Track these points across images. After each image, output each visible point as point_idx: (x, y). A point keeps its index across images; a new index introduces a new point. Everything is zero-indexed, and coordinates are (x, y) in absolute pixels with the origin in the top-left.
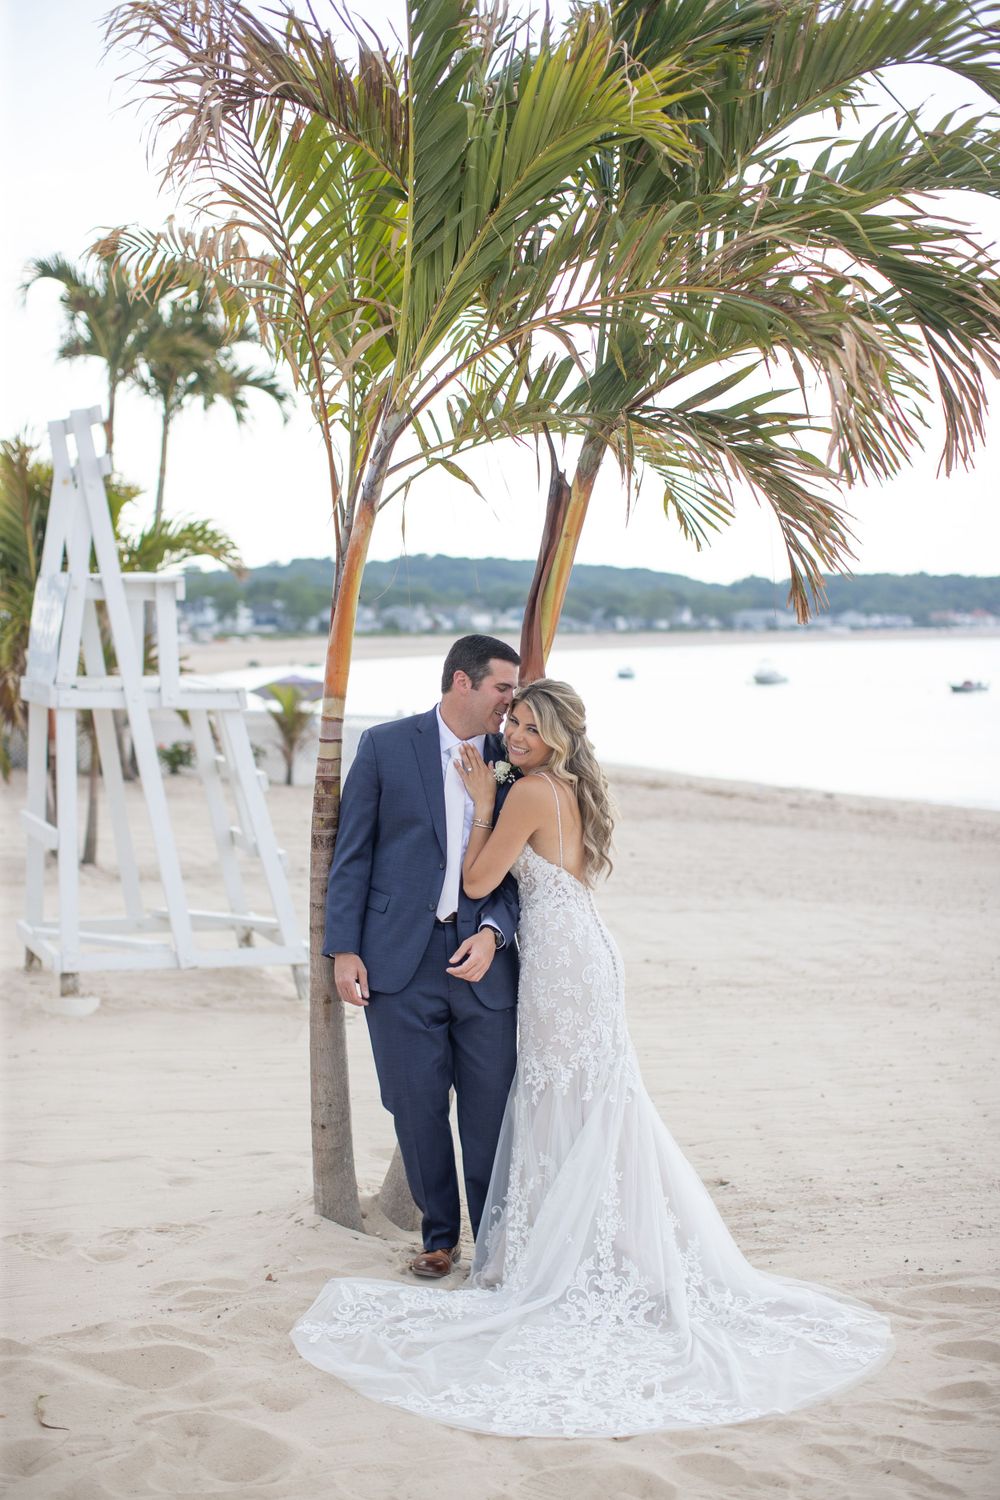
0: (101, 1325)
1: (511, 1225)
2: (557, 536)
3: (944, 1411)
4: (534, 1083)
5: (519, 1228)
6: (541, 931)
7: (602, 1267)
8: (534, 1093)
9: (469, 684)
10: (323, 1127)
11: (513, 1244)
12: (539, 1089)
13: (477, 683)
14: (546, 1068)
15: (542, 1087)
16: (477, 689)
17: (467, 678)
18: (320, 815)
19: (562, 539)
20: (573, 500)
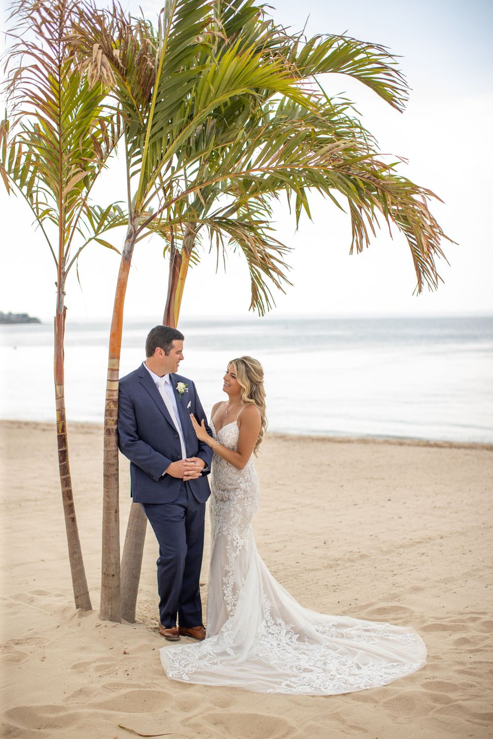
2: (176, 279)
6: (249, 476)
7: (269, 624)
9: (163, 353)
10: (113, 576)
13: (168, 353)
16: (168, 356)
17: (162, 351)
18: (112, 418)
19: (180, 281)
20: (184, 262)
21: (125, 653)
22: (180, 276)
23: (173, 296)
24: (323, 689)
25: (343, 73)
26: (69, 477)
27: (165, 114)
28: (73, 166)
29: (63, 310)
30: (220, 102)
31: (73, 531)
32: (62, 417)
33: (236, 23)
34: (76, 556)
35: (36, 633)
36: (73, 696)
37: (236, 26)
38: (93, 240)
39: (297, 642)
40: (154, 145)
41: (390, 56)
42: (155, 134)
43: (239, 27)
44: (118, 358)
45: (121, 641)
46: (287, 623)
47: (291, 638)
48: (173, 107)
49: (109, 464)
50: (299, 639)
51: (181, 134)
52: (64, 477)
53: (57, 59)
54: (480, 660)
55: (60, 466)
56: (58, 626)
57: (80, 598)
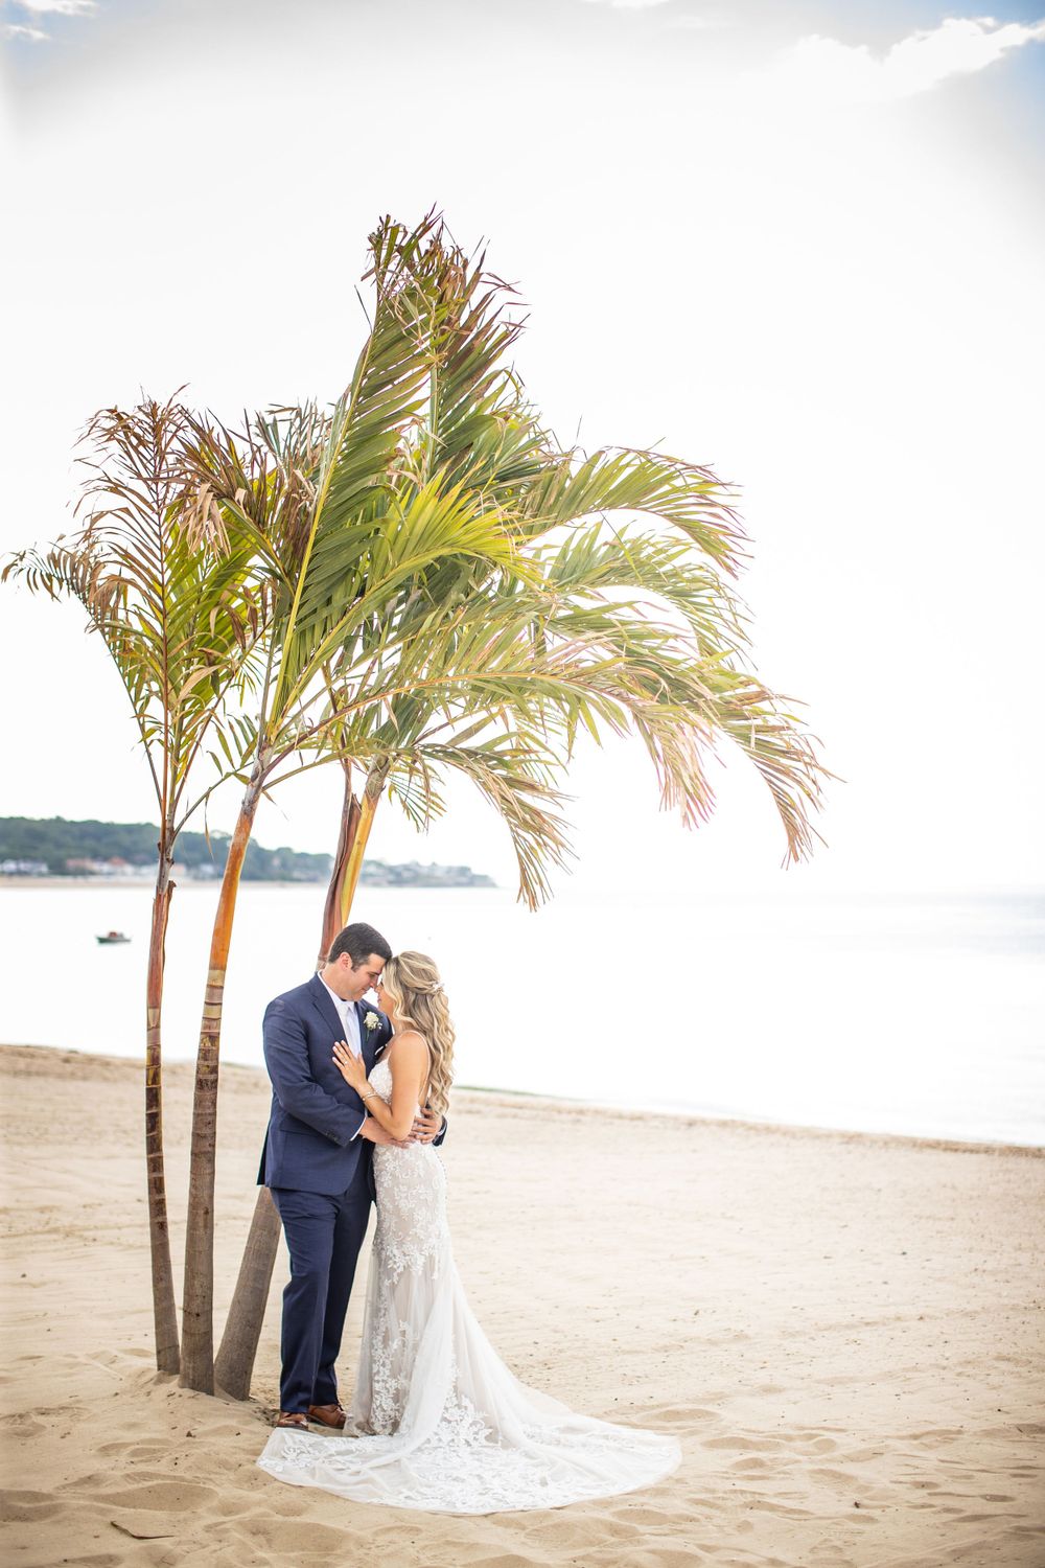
0: (92, 1476)
1: (376, 1378)
2: (350, 843)
3: (748, 1476)
4: (395, 1267)
5: (383, 1381)
8: (395, 1274)
9: (350, 964)
10: (198, 1315)
11: (378, 1393)
12: (399, 1271)
14: (405, 1255)
15: (401, 1269)
17: (350, 960)
18: (206, 1063)
19: (355, 847)
20: (364, 816)
21: (189, 1435)
22: (357, 839)
23: (342, 870)
24: (459, 1505)
25: (645, 509)
26: (161, 1157)
27: (321, 588)
28: (196, 660)
29: (166, 887)
30: (414, 567)
31: (161, 1244)
32: (154, 1059)
33: (462, 437)
34: (162, 1285)
35: (79, 1402)
36: (76, 1484)
37: (463, 440)
38: (233, 776)
39: (485, 1443)
40: (302, 635)
41: (723, 485)
42: (306, 617)
43: (466, 443)
44: (223, 968)
45: (194, 1419)
46: (477, 1409)
47: (476, 1433)
48: (334, 579)
49: (198, 1135)
50: (488, 1438)
51: (345, 619)
52: (152, 1156)
53: (155, 501)
54: (743, 1489)
55: (147, 1138)
56: (117, 1394)
57: (163, 1353)
